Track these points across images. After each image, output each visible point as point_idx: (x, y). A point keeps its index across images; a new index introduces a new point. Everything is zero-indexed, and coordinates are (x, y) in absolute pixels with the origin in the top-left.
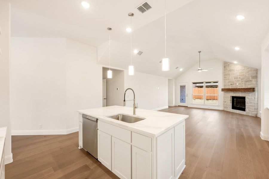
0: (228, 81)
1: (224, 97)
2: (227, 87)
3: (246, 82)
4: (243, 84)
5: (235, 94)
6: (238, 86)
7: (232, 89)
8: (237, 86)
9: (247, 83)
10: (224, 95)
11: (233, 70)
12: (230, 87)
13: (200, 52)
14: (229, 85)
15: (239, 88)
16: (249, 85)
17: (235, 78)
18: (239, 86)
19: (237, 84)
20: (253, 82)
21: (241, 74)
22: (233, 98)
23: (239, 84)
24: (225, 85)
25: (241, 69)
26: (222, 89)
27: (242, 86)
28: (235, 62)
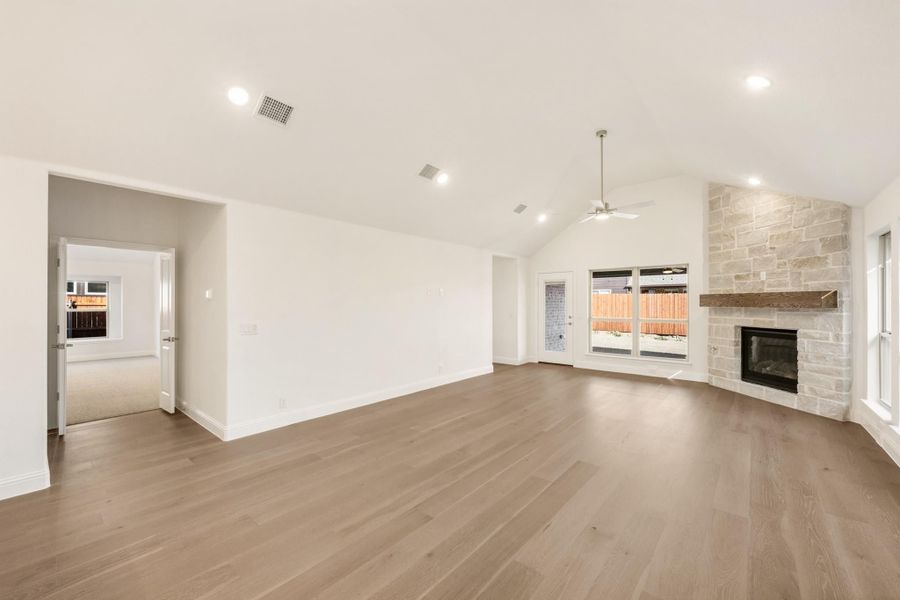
0: (726, 262)
1: (710, 328)
2: (721, 290)
3: (801, 264)
4: (789, 274)
5: (752, 319)
6: (766, 281)
7: (741, 295)
8: (763, 282)
9: (803, 270)
10: (710, 320)
11: (745, 216)
12: (735, 289)
13: (602, 134)
14: (728, 281)
15: (771, 294)
16: (812, 277)
17: (752, 251)
18: (770, 286)
19: (763, 276)
20: (830, 266)
21: (777, 232)
22: (747, 333)
23: (771, 274)
24: (713, 282)
25: (779, 211)
26: (702, 297)
27: (779, 285)
28: (754, 181)
